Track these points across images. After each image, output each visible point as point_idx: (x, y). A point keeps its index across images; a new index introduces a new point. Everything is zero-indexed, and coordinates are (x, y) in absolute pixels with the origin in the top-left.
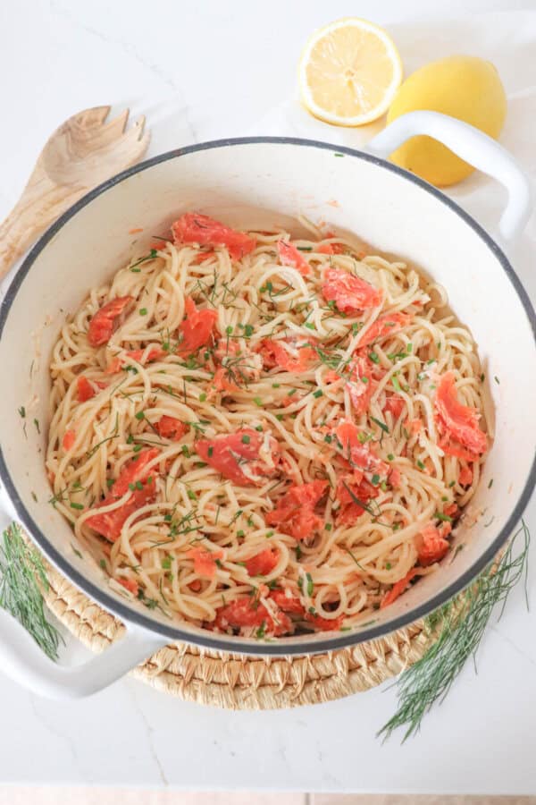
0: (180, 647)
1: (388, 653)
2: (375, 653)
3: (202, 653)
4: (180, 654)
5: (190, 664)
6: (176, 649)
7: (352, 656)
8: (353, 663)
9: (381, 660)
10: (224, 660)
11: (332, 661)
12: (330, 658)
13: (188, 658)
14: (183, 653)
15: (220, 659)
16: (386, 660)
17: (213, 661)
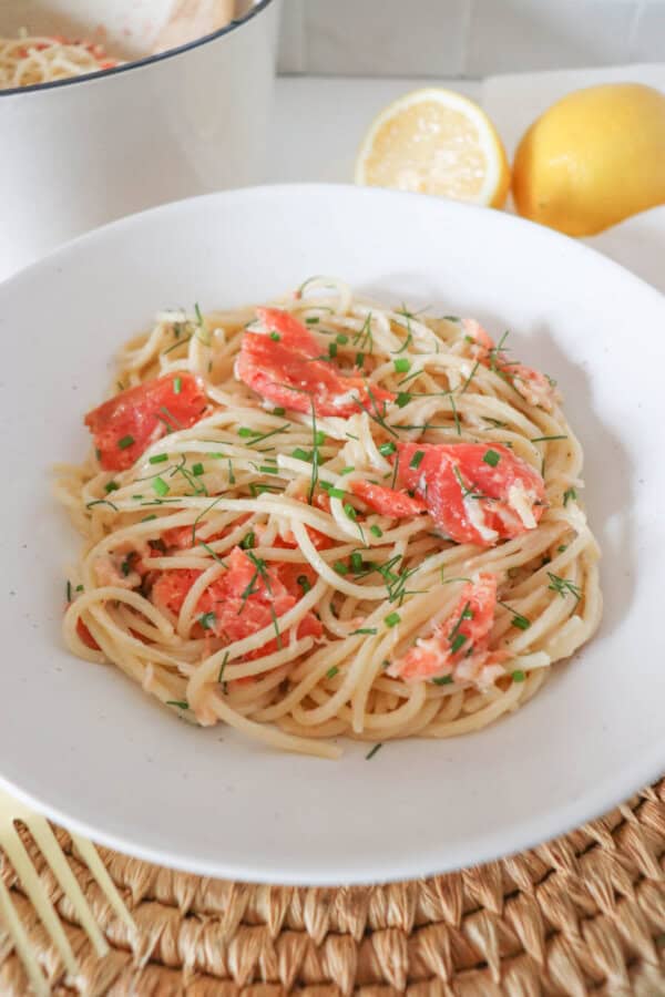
0: (136, 946)
1: (633, 962)
2: (601, 963)
3: (189, 961)
4: (135, 963)
5: (157, 987)
6: (129, 950)
7: (547, 970)
8: (550, 989)
9: (616, 979)
10: (240, 979)
11: (502, 986)
12: (496, 977)
13: (154, 975)
14: (145, 959)
15: (229, 977)
16: (631, 980)
17: (213, 984)
